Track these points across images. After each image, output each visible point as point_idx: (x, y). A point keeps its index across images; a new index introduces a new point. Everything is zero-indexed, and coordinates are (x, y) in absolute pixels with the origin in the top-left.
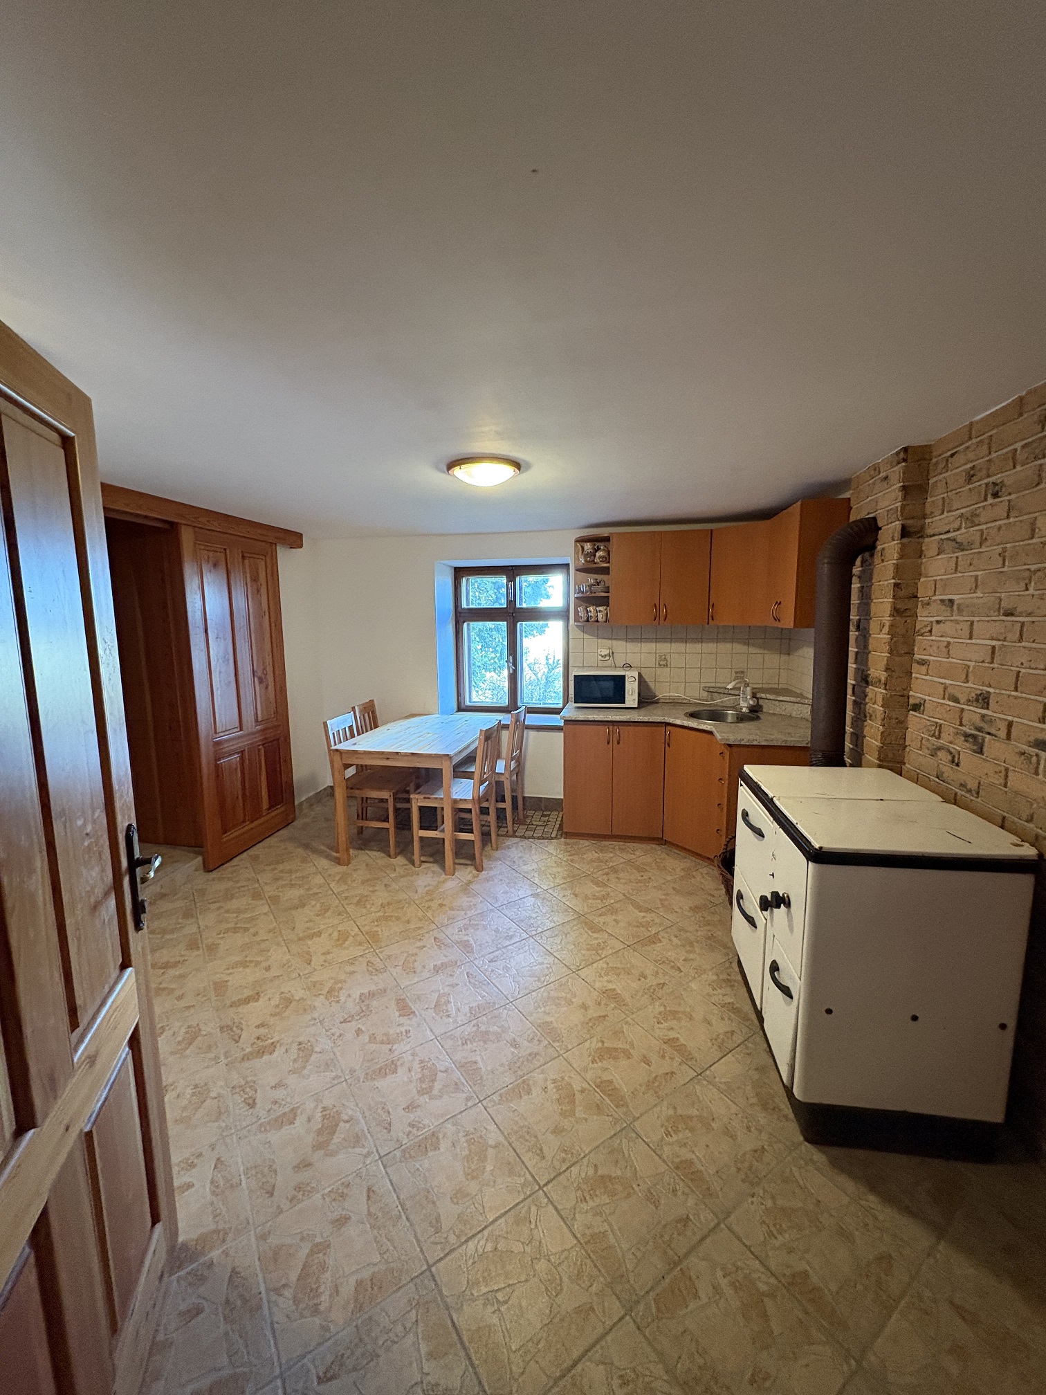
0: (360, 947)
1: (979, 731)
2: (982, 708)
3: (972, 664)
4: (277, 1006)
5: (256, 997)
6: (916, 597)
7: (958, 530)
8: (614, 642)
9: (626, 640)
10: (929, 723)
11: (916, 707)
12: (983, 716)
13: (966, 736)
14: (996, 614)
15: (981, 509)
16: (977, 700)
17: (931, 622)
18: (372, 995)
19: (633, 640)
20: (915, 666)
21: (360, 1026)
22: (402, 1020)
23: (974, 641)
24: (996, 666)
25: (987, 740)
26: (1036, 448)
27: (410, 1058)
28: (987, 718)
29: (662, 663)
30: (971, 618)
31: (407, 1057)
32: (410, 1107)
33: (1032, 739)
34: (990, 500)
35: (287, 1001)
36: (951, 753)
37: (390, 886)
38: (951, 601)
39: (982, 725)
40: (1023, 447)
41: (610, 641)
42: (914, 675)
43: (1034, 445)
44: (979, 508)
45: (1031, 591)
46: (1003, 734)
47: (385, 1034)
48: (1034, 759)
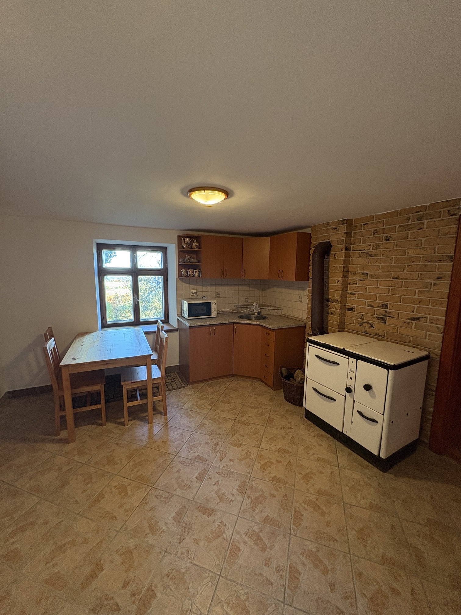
0: (140, 490)
1: (384, 316)
2: (385, 308)
3: (378, 295)
4: (123, 563)
5: (99, 567)
6: (348, 271)
7: (369, 250)
8: (197, 286)
9: (203, 285)
10: (357, 314)
11: (351, 309)
12: (386, 311)
13: (378, 318)
14: (390, 278)
15: (381, 244)
16: (382, 306)
17: (357, 280)
18: (179, 514)
19: (206, 286)
20: (348, 295)
21: (193, 537)
22: (212, 518)
23: (378, 287)
24: (390, 295)
25: (387, 319)
26: (406, 227)
27: (238, 536)
28: (387, 312)
29: (218, 295)
30: (377, 279)
31: (236, 537)
32: (267, 563)
33: (409, 317)
34: (384, 241)
35: (128, 554)
36: (370, 324)
37: (121, 444)
38: (367, 274)
39: (386, 314)
40: (400, 226)
41: (195, 286)
42: (348, 298)
43: (405, 226)
44: (380, 243)
45: (405, 271)
46: (396, 316)
47: (212, 532)
48: (411, 324)
